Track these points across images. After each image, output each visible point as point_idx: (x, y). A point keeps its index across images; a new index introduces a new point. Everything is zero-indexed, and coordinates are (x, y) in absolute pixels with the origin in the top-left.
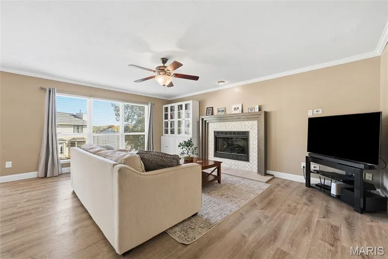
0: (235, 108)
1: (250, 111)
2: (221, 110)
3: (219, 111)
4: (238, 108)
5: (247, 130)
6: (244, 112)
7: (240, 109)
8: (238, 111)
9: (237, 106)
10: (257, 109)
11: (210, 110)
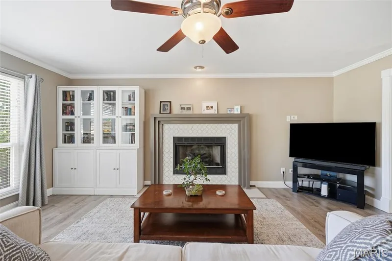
0: (207, 107)
1: (229, 112)
2: (186, 107)
3: (182, 109)
4: (212, 107)
5: (223, 136)
6: (221, 112)
7: (215, 107)
8: (213, 111)
9: (210, 104)
10: (237, 111)
11: (166, 106)
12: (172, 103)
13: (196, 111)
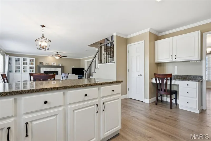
1: (59, 65)
3: (46, 64)
6: (57, 65)
7: (55, 64)
8: (55, 65)
9: (54, 63)
10: (61, 65)
11: (41, 63)
12: (43, 62)
13: (50, 65)
